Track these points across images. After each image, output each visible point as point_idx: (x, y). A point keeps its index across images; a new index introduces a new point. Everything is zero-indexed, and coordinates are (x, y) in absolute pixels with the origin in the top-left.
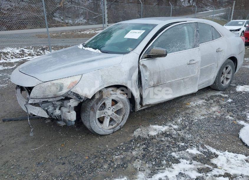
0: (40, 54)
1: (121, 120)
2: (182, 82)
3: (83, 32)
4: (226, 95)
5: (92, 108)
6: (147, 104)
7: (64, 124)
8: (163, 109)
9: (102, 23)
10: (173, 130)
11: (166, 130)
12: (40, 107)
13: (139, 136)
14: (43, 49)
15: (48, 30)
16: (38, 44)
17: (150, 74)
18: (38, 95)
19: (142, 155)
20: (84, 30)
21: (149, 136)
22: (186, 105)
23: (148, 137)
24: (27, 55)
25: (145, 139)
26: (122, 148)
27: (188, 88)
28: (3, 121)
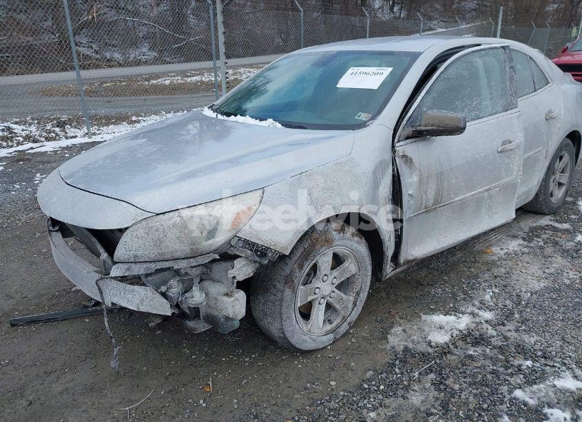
0: (54, 135)
1: (350, 306)
2: (486, 197)
3: (156, 82)
4: (566, 226)
5: (289, 280)
6: (410, 258)
7: (207, 327)
8: (432, 268)
9: (210, 58)
10: (485, 326)
11: (467, 325)
12: (143, 284)
13: (406, 349)
14: (61, 125)
15: (79, 75)
16: (46, 111)
17: (421, 182)
18: (140, 253)
19: (439, 402)
20: (157, 76)
21: (431, 346)
22: (484, 255)
23: (431, 350)
24: (21, 139)
25: (424, 357)
26: (375, 385)
27: (496, 213)
28: (13, 325)
